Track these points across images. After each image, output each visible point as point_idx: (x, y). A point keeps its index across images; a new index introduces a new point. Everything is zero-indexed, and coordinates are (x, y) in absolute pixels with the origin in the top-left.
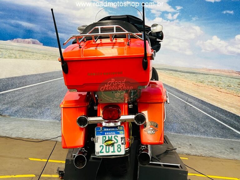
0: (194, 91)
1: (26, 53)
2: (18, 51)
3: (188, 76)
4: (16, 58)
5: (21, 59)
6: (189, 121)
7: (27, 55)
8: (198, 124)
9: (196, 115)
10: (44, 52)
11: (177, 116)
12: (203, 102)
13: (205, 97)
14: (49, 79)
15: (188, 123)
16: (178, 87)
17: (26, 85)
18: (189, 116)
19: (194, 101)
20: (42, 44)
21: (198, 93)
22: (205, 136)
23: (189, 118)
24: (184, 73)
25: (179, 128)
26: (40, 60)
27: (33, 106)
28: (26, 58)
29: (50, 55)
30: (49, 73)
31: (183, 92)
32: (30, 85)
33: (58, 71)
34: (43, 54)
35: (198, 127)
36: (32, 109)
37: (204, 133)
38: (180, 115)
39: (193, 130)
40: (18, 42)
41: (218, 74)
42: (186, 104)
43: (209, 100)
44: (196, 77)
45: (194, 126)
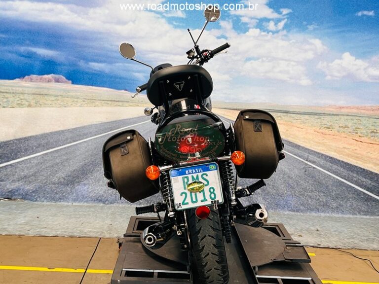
0: (317, 143)
1: (46, 97)
2: (33, 96)
3: (306, 119)
4: (30, 106)
5: (39, 108)
6: (312, 191)
7: (47, 101)
8: (327, 195)
9: (323, 181)
10: (74, 94)
11: (292, 185)
12: (333, 160)
13: (335, 152)
14: (85, 137)
15: (311, 194)
16: (292, 137)
17: (48, 149)
18: (312, 183)
19: (319, 159)
20: (71, 81)
21: (324, 145)
22: (338, 214)
23: (312, 186)
24: (299, 115)
25: (297, 203)
26: (69, 108)
27: (61, 182)
28: (47, 105)
29: (84, 99)
30: (84, 127)
31: (300, 146)
32: (54, 148)
33: (97, 123)
34: (72, 97)
35: (327, 199)
36: (58, 187)
37: (337, 209)
38: (297, 183)
39: (319, 206)
40: (31, 80)
41: (354, 113)
42: (307, 164)
43: (341, 156)
44: (319, 120)
45: (321, 199)
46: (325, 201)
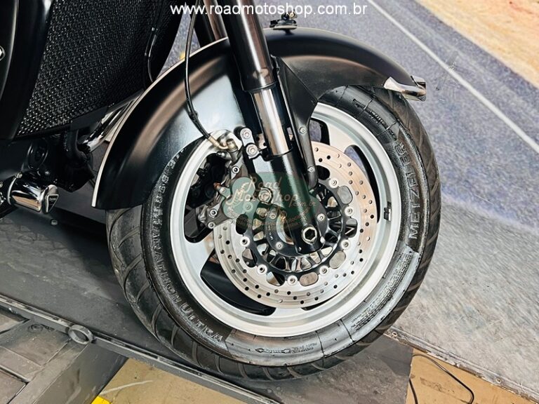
0: (489, 25)
8: (475, 162)
9: (476, 126)
13: (530, 62)
15: (437, 146)
18: (449, 121)
19: (482, 70)
21: (507, 37)
22: (489, 209)
23: (445, 128)
31: (440, 22)
35: (473, 170)
37: (491, 199)
39: (448, 177)
42: (448, 73)
45: (456, 165)
46: (465, 171)
